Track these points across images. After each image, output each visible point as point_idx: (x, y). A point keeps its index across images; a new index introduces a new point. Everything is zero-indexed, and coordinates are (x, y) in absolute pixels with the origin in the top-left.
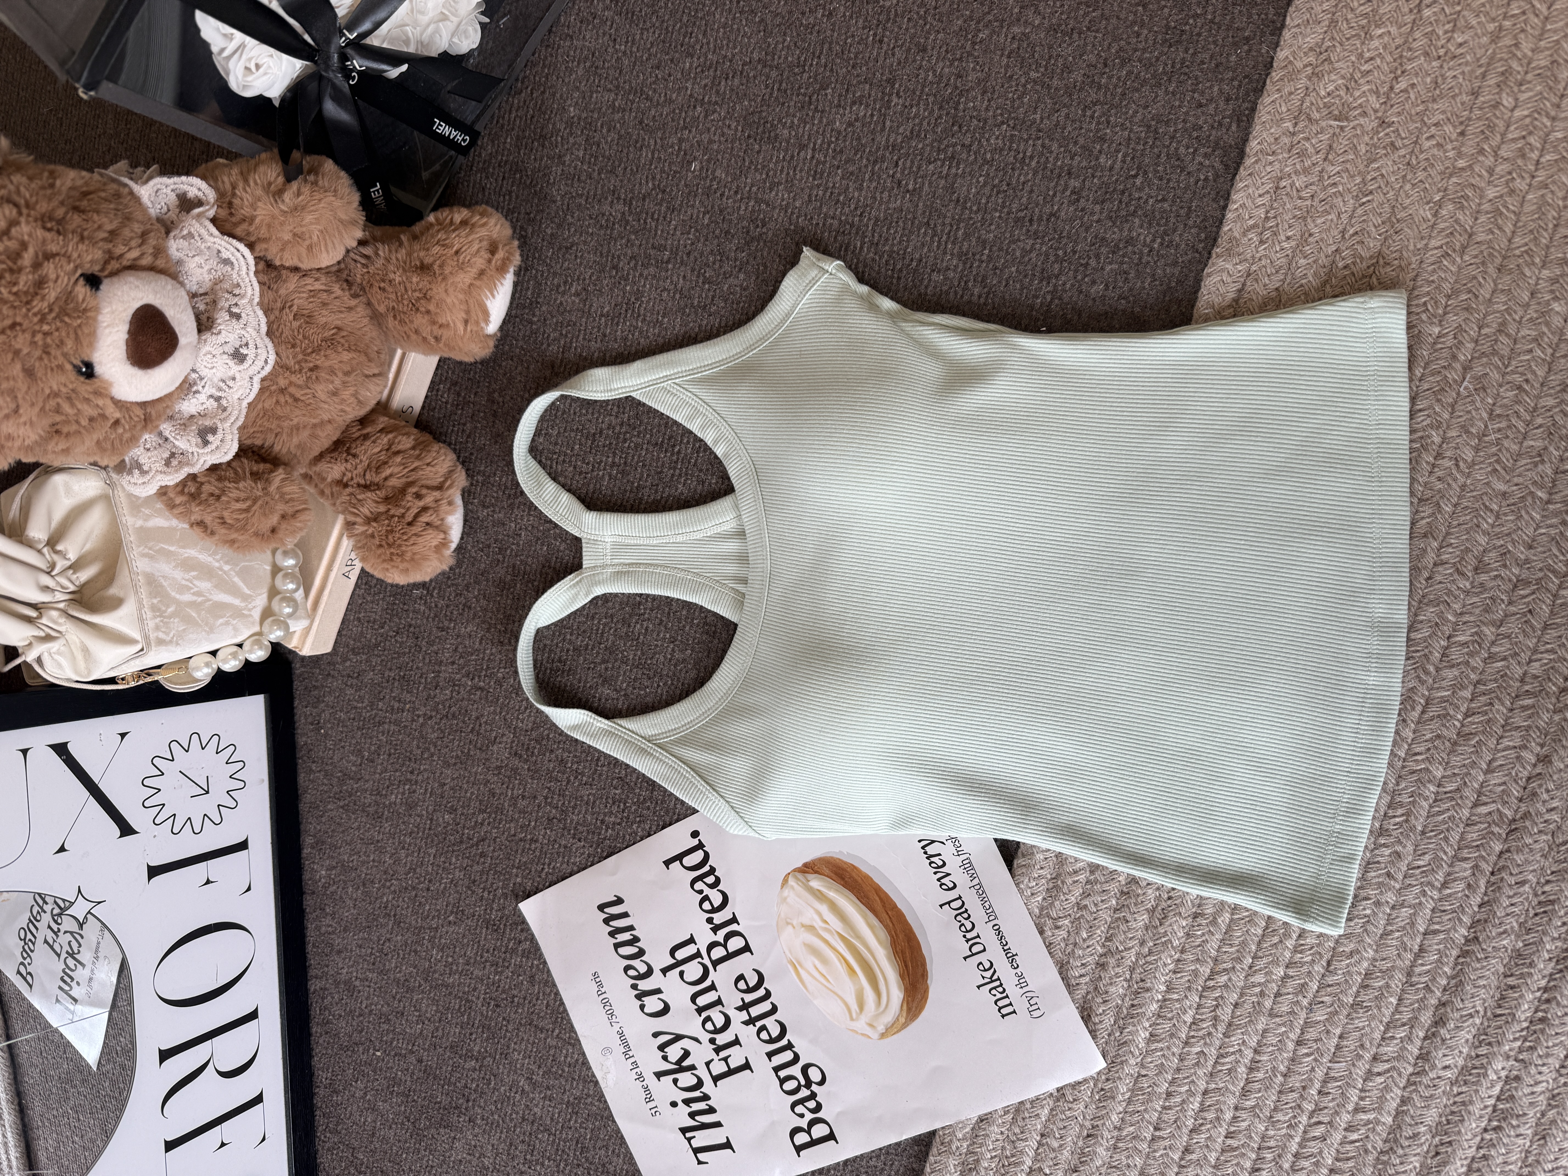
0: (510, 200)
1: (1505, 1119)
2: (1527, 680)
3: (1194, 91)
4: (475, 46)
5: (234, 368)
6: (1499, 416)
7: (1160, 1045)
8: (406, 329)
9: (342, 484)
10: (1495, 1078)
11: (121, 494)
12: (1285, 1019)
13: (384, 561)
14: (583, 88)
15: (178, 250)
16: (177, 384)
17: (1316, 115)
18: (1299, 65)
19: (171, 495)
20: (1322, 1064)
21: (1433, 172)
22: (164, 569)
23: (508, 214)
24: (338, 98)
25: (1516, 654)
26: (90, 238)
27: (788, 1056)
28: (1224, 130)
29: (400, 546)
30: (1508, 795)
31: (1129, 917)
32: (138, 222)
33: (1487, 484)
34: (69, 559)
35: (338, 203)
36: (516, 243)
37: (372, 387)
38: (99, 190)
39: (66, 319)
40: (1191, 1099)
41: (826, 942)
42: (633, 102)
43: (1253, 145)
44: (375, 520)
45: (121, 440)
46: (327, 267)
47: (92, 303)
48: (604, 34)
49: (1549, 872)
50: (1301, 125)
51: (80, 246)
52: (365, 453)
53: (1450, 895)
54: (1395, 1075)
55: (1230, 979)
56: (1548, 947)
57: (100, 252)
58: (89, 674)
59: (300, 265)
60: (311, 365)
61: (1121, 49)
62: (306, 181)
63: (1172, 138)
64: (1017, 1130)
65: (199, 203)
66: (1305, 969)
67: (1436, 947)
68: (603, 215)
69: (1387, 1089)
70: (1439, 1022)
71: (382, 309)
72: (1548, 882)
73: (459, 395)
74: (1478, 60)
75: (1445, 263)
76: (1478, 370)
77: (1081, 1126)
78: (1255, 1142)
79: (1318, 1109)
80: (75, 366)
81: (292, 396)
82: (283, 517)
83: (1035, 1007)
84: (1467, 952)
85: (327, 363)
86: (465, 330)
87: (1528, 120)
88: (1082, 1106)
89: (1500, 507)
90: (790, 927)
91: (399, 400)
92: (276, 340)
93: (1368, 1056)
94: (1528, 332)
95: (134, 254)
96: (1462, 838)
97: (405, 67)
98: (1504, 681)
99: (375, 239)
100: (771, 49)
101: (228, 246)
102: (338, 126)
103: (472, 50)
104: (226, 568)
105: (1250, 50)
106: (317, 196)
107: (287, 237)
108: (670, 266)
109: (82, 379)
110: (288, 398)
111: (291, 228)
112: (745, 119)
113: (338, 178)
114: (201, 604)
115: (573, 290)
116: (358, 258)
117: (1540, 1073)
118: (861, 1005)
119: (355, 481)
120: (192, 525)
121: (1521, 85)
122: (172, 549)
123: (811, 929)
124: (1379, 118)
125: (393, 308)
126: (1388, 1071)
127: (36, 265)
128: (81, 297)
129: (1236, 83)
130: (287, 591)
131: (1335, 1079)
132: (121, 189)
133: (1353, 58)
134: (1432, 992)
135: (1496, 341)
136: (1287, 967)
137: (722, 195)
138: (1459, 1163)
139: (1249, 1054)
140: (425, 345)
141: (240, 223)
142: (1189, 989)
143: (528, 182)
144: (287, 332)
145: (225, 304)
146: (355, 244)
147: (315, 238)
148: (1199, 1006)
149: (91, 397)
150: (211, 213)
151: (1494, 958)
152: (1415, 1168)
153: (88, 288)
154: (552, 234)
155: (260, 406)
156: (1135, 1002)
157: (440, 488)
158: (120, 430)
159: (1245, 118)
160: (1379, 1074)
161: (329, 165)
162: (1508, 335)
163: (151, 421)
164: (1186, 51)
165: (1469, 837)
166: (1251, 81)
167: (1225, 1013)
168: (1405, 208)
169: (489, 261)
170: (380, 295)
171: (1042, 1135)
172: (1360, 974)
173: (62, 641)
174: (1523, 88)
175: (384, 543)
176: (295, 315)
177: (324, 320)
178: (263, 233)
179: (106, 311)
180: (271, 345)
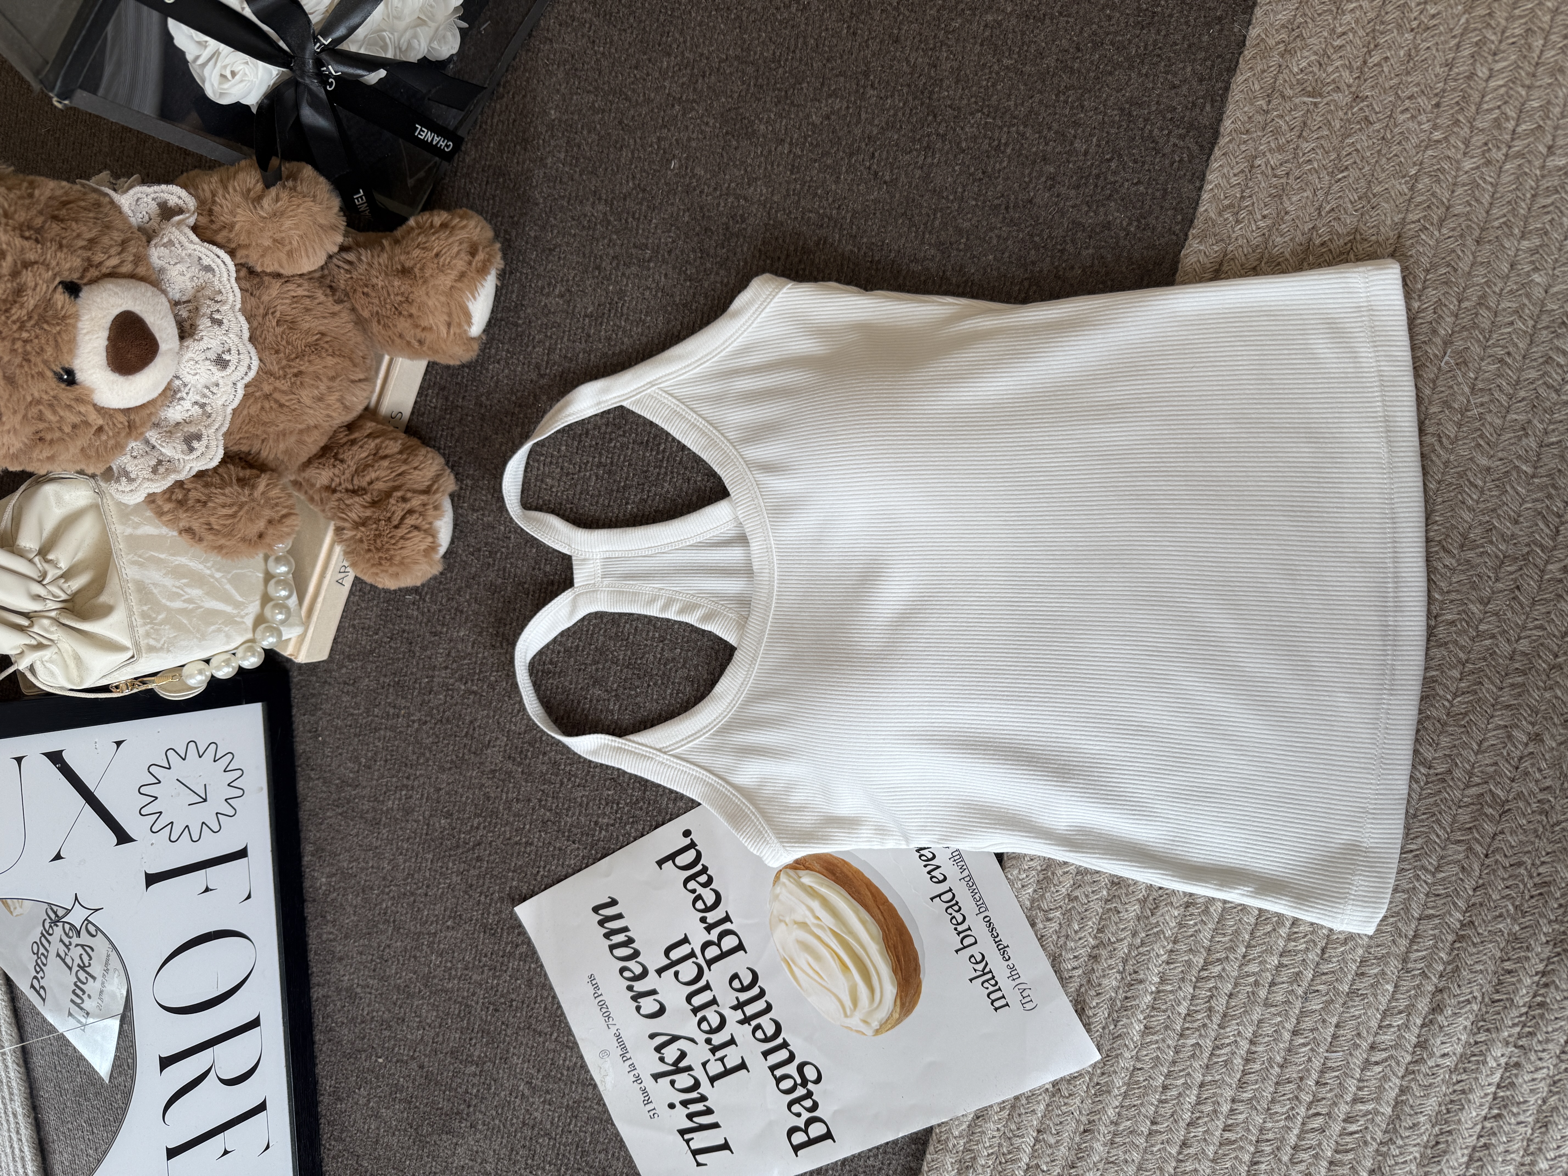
0: (494, 204)
1: (1505, 1107)
2: (1517, 658)
3: (1167, 73)
4: (455, 51)
5: (218, 374)
6: (1481, 390)
7: (1155, 1038)
8: (390, 333)
9: (331, 489)
10: (1495, 1065)
11: (110, 502)
12: (1279, 1009)
13: (373, 564)
15: (159, 258)
16: (160, 390)
17: (1289, 92)
18: (1271, 42)
19: (160, 503)
20: (1318, 1054)
21: (1408, 146)
22: (154, 576)
23: (491, 217)
24: (315, 104)
25: (1505, 631)
26: (69, 246)
27: (783, 1055)
28: (1198, 111)
29: (388, 550)
30: (1500, 776)
31: (1120, 907)
32: (118, 230)
33: (1471, 459)
34: (60, 568)
35: (316, 208)
36: (498, 246)
37: (358, 392)
38: (79, 199)
39: (45, 326)
40: (1188, 1092)
41: (819, 938)
42: (611, 103)
43: (1227, 125)
44: (363, 524)
45: (106, 448)
46: (310, 273)
47: (72, 310)
48: (583, 36)
49: (1544, 853)
50: (1275, 102)
51: (59, 254)
52: (352, 456)
53: (1444, 879)
54: (1393, 1064)
55: (1224, 969)
56: (1545, 930)
57: (79, 260)
58: (81, 682)
59: (282, 271)
60: (295, 370)
61: (1094, 34)
62: (284, 186)
63: (1146, 120)
64: (1013, 1127)
65: (181, 211)
66: (1299, 957)
67: (1431, 932)
68: (585, 216)
69: (1385, 1078)
70: (1437, 1009)
71: (366, 314)
72: (1543, 863)
73: (447, 399)
74: (1451, 30)
75: (1423, 237)
76: (1459, 344)
77: (1078, 1121)
78: (1253, 1134)
79: (1316, 1100)
80: (55, 373)
81: (276, 401)
82: (270, 522)
83: (1028, 999)
84: (1463, 936)
85: (311, 369)
86: (448, 333)
87: (1502, 91)
88: (1077, 1101)
89: (1485, 482)
90: (783, 925)
91: (388, 406)
92: (259, 347)
93: (1365, 1045)
94: (1509, 305)
95: (114, 261)
96: (1454, 821)
97: (382, 73)
98: (1494, 659)
99: (358, 245)
100: (746, 46)
101: (208, 253)
102: (316, 132)
103: (451, 56)
104: (218, 575)
105: (1221, 30)
106: (296, 201)
107: (267, 243)
108: (652, 265)
109: (63, 386)
110: (272, 404)
111: (270, 234)
112: (722, 115)
113: (317, 183)
114: (192, 611)
115: (557, 292)
116: (341, 264)
117: (1540, 1059)
118: (855, 1001)
119: (343, 486)
120: (180, 533)
121: (1495, 54)
122: (162, 556)
123: (803, 925)
124: (1354, 93)
125: (377, 313)
126: (1386, 1060)
127: (15, 274)
128: (60, 305)
129: (1209, 63)
130: (280, 598)
131: (1333, 1069)
132: (102, 199)
133: (1325, 34)
134: (1429, 978)
135: (1476, 314)
136: (1281, 956)
137: (702, 192)
138: (1459, 1153)
139: (1245, 1045)
140: (412, 349)
141: (220, 230)
142: (1183, 980)
143: (511, 186)
144: (270, 338)
145: (204, 310)
146: (336, 249)
147: (295, 243)
148: (1193, 997)
149: (73, 403)
150: (192, 221)
151: (1491, 942)
152: (1415, 1158)
153: (67, 295)
154: (536, 237)
155: (245, 412)
156: (1129, 994)
157: (427, 491)
158: (104, 437)
159: (1219, 98)
160: (1377, 1063)
161: (308, 171)
162: (1488, 308)
163: (136, 428)
164: (1158, 32)
165: (1461, 818)
166: (1224, 61)
167: (1220, 1004)
168: (1380, 183)
169: (470, 263)
170: (364, 300)
171: (1039, 1131)
172: (1355, 961)
173: (53, 650)
174: (1497, 58)
175: (372, 547)
176: (278, 322)
177: (307, 325)
178: (243, 239)
179: (85, 317)
180: (253, 352)
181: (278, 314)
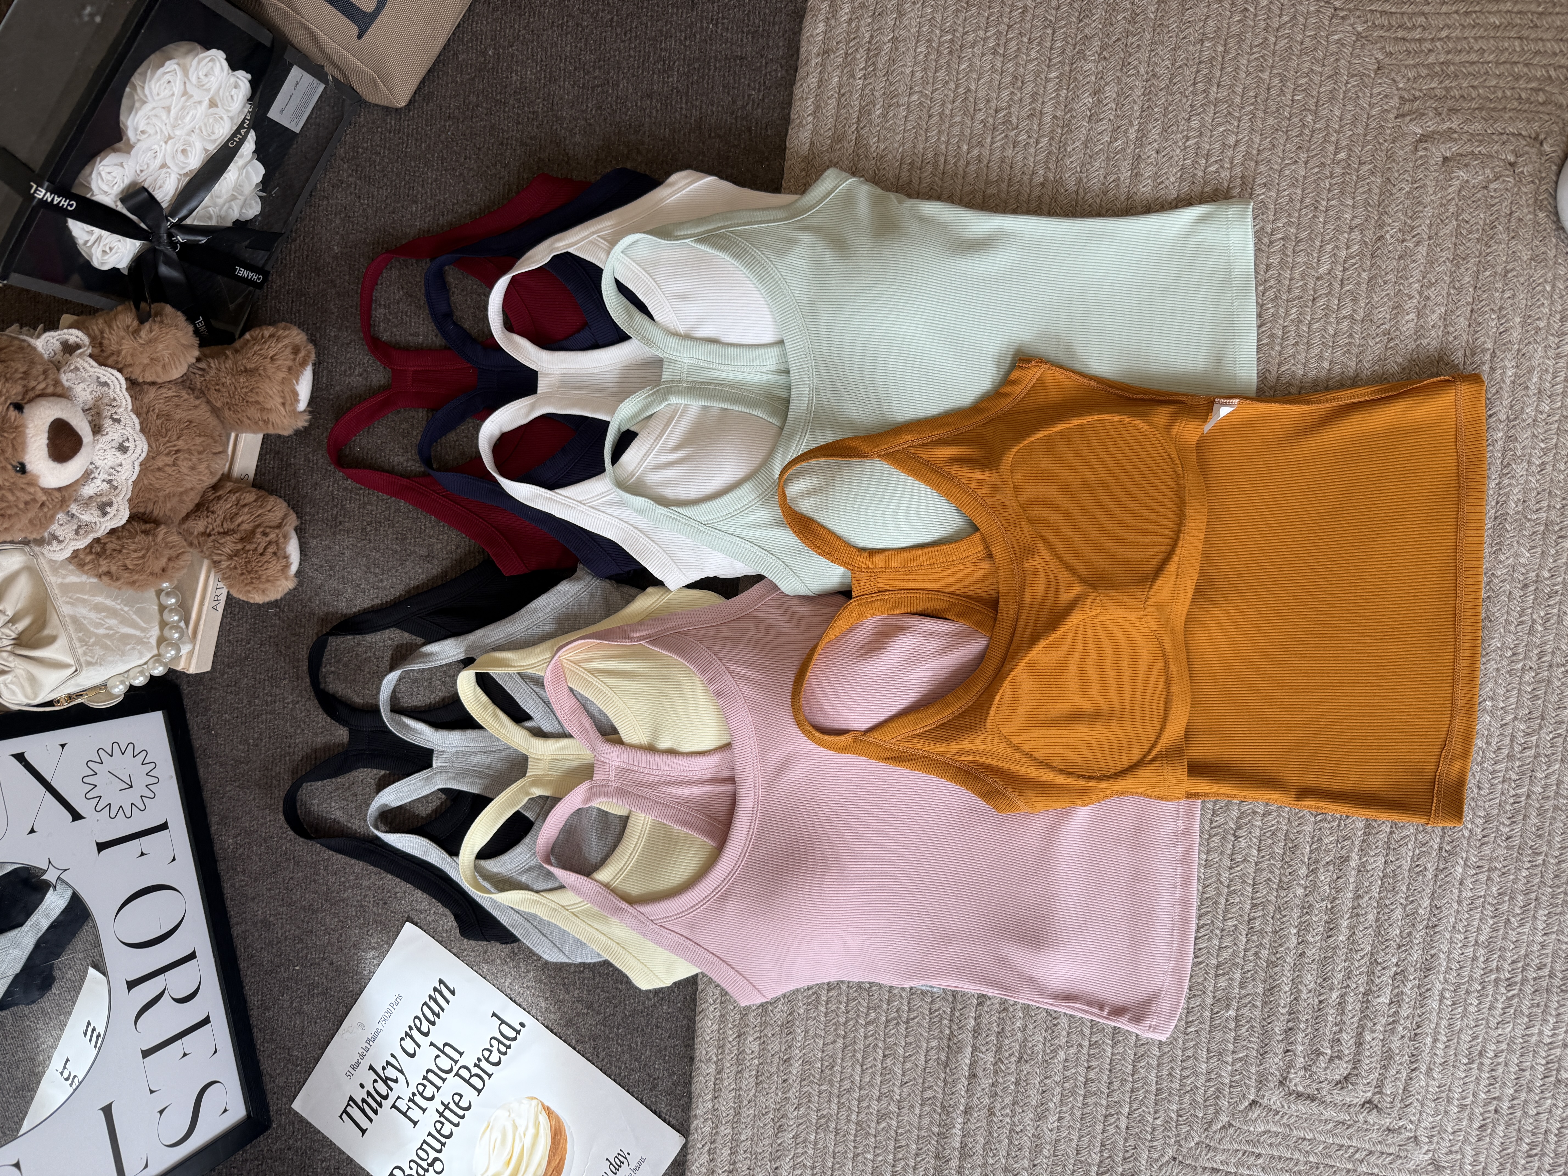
0: (300, 316)
4: (258, 212)
5: (121, 457)
9: (206, 534)
11: (42, 561)
13: (247, 584)
14: (341, 232)
15: (67, 381)
16: (81, 474)
22: (83, 612)
23: (300, 326)
24: (169, 263)
26: (11, 378)
29: (257, 571)
32: (38, 364)
34: (7, 615)
35: (179, 334)
36: (311, 345)
37: (218, 462)
38: (8, 345)
44: (235, 556)
45: (46, 517)
46: (177, 379)
47: (20, 422)
48: (351, 193)
51: (7, 385)
52: (221, 507)
57: (20, 388)
58: (35, 697)
59: (157, 380)
60: (174, 449)
62: (155, 321)
65: (79, 346)
71: (219, 404)
73: (283, 461)
80: (13, 467)
81: (165, 472)
82: (169, 559)
85: (186, 447)
86: (284, 410)
91: (237, 471)
92: (147, 435)
95: (42, 386)
97: (210, 236)
99: (206, 356)
101: (105, 373)
102: (170, 281)
103: (256, 216)
104: (126, 609)
106: (164, 330)
107: (146, 361)
109: (19, 474)
110: (160, 475)
111: (148, 355)
113: (176, 317)
114: (112, 635)
116: (195, 371)
119: (216, 530)
120: (100, 576)
122: (86, 597)
125: (227, 403)
128: (13, 419)
130: (174, 622)
132: (23, 344)
140: (253, 426)
141: (109, 356)
143: (312, 302)
144: (153, 428)
145: (107, 414)
146: (194, 361)
147: (166, 359)
149: (25, 486)
150: (89, 352)
153: (16, 412)
154: (335, 336)
155: (141, 483)
157: (278, 527)
158: (46, 510)
161: (168, 309)
163: (64, 502)
169: (293, 361)
170: (216, 395)
173: (14, 673)
175: (244, 571)
176: (157, 416)
177: (179, 416)
178: (129, 360)
179: (30, 426)
180: (144, 438)
181: (157, 411)
